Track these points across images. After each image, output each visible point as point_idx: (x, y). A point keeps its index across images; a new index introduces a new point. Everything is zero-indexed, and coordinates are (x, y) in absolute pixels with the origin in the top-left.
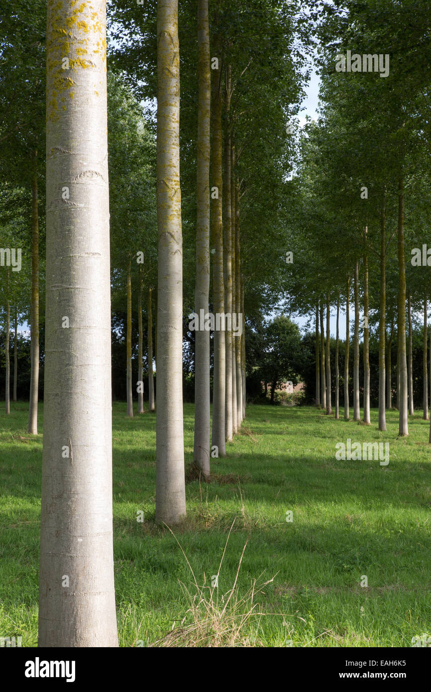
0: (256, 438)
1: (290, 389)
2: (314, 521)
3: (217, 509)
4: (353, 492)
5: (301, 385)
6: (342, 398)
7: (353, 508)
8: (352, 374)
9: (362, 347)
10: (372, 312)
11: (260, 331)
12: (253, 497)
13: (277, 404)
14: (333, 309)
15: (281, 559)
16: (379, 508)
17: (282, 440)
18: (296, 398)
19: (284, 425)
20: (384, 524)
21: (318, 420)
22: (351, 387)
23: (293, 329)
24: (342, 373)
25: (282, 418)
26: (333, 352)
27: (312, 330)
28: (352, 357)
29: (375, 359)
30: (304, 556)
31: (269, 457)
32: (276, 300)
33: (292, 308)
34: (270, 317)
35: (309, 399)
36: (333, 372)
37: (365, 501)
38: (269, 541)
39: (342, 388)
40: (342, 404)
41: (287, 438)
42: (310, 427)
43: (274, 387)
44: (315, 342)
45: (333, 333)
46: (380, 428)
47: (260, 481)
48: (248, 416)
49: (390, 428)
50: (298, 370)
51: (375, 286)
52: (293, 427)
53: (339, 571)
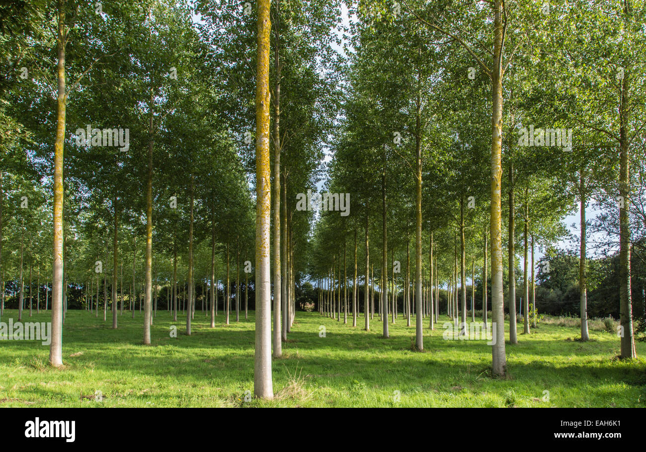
0: (300, 325)
1: (309, 306)
2: (318, 355)
3: (290, 352)
4: (329, 345)
5: (313, 304)
6: (326, 309)
7: (328, 350)
8: (329, 302)
9: (333, 292)
10: (336, 281)
11: (300, 287)
12: (300, 347)
13: (305, 311)
14: (324, 280)
15: (308, 367)
16: (336, 351)
17: (308, 326)
18: (311, 309)
19: (308, 319)
20: (336, 356)
21: (319, 317)
22: (329, 305)
23: (310, 286)
24: (327, 302)
25: (307, 316)
26: (324, 294)
27: (317, 287)
28: (330, 295)
29: (337, 296)
30: (315, 366)
31: (304, 333)
32: (305, 277)
33: (311, 279)
34: (303, 282)
35: (316, 309)
36: (324, 300)
37: (332, 348)
38: (305, 362)
39: (326, 306)
40: (326, 311)
41: (309, 325)
42: (316, 320)
43: (304, 305)
44: (317, 291)
45: (324, 287)
46: (338, 321)
47: (302, 342)
48: (296, 316)
49: (341, 320)
50: (312, 299)
51: (337, 272)
52: (311, 320)
53: (324, 370)
